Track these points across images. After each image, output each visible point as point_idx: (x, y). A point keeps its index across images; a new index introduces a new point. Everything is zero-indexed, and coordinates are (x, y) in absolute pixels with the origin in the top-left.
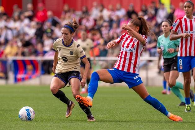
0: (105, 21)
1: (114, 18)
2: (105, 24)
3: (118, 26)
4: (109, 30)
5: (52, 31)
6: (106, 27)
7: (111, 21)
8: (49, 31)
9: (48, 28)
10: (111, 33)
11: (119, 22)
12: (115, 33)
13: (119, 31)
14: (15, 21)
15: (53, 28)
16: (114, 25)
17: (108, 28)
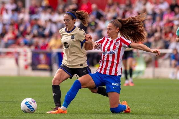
0: (148, 14)
1: (158, 11)
2: (149, 17)
3: (162, 19)
4: (152, 23)
5: (96, 24)
6: (149, 20)
7: (154, 14)
8: (93, 24)
9: (92, 21)
10: (154, 26)
11: (162, 15)
12: (158, 26)
13: (162, 24)
14: (60, 13)
15: (97, 21)
16: (158, 18)
17: (152, 21)
